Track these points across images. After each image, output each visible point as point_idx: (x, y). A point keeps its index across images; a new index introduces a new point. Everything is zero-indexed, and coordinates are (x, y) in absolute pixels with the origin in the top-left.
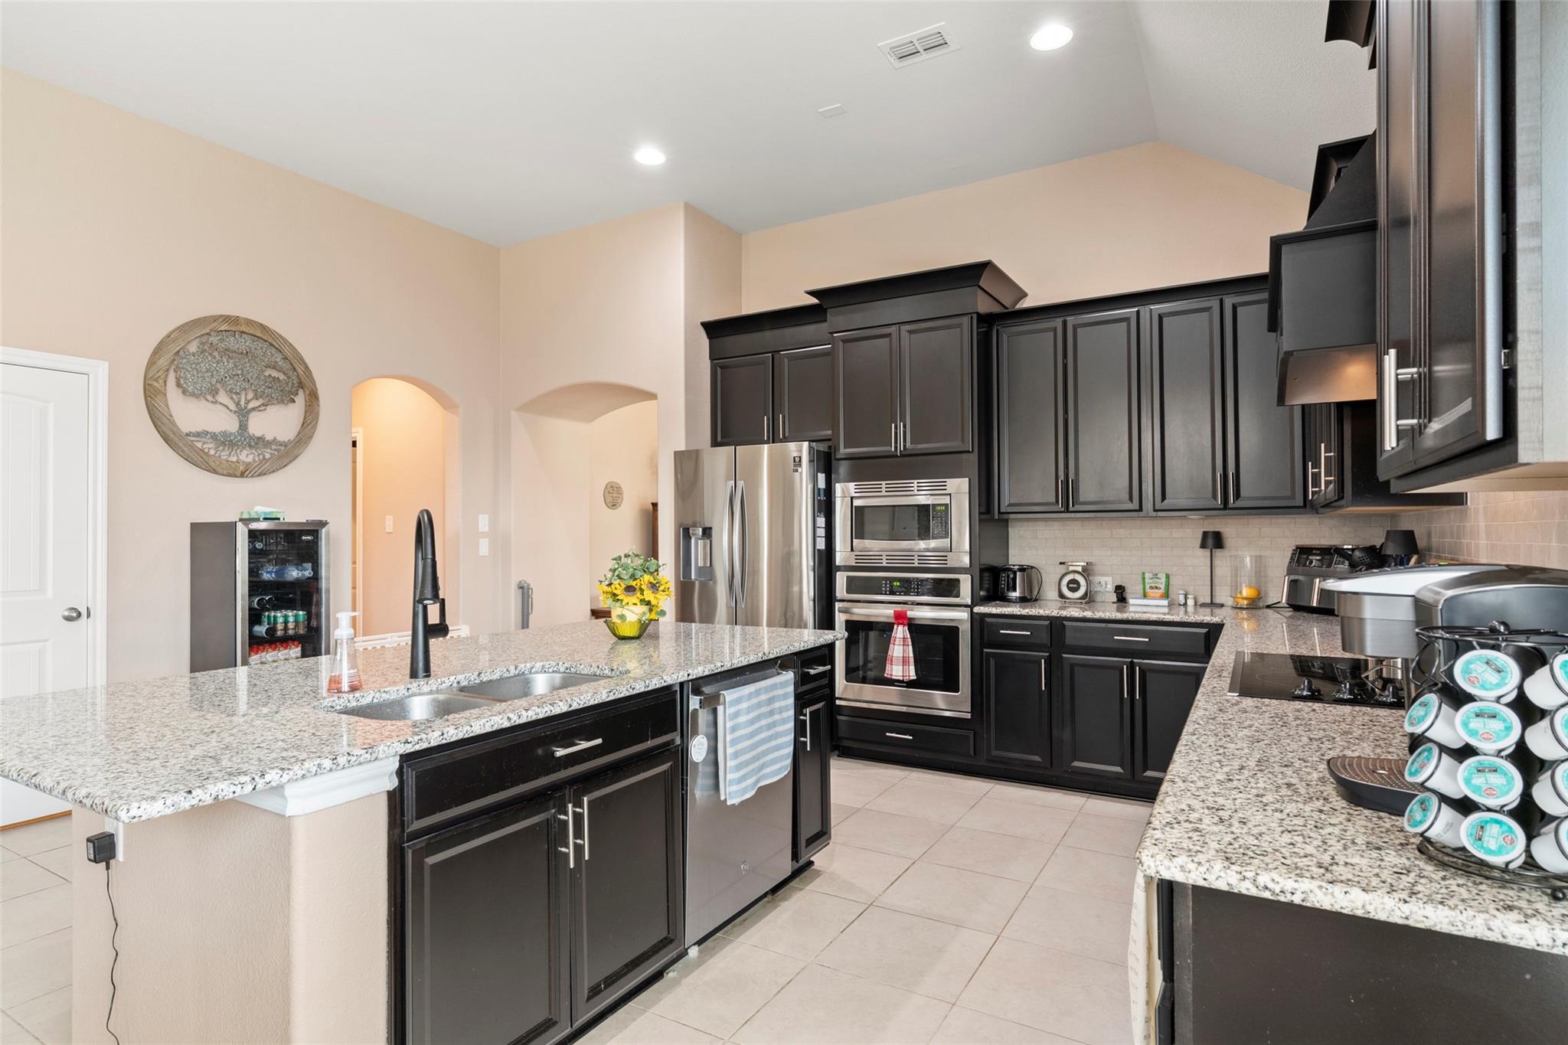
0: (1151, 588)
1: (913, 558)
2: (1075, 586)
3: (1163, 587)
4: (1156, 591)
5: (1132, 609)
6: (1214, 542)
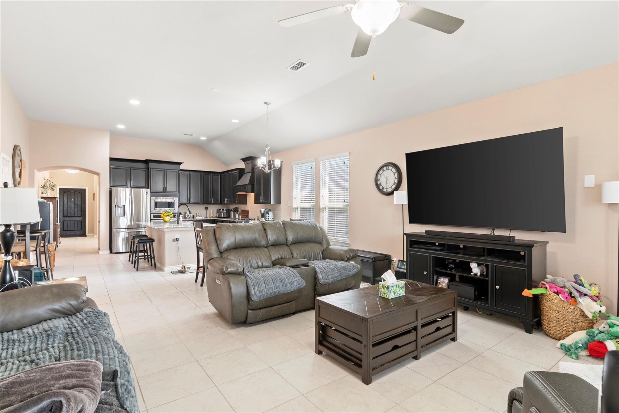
6: (207, 208)
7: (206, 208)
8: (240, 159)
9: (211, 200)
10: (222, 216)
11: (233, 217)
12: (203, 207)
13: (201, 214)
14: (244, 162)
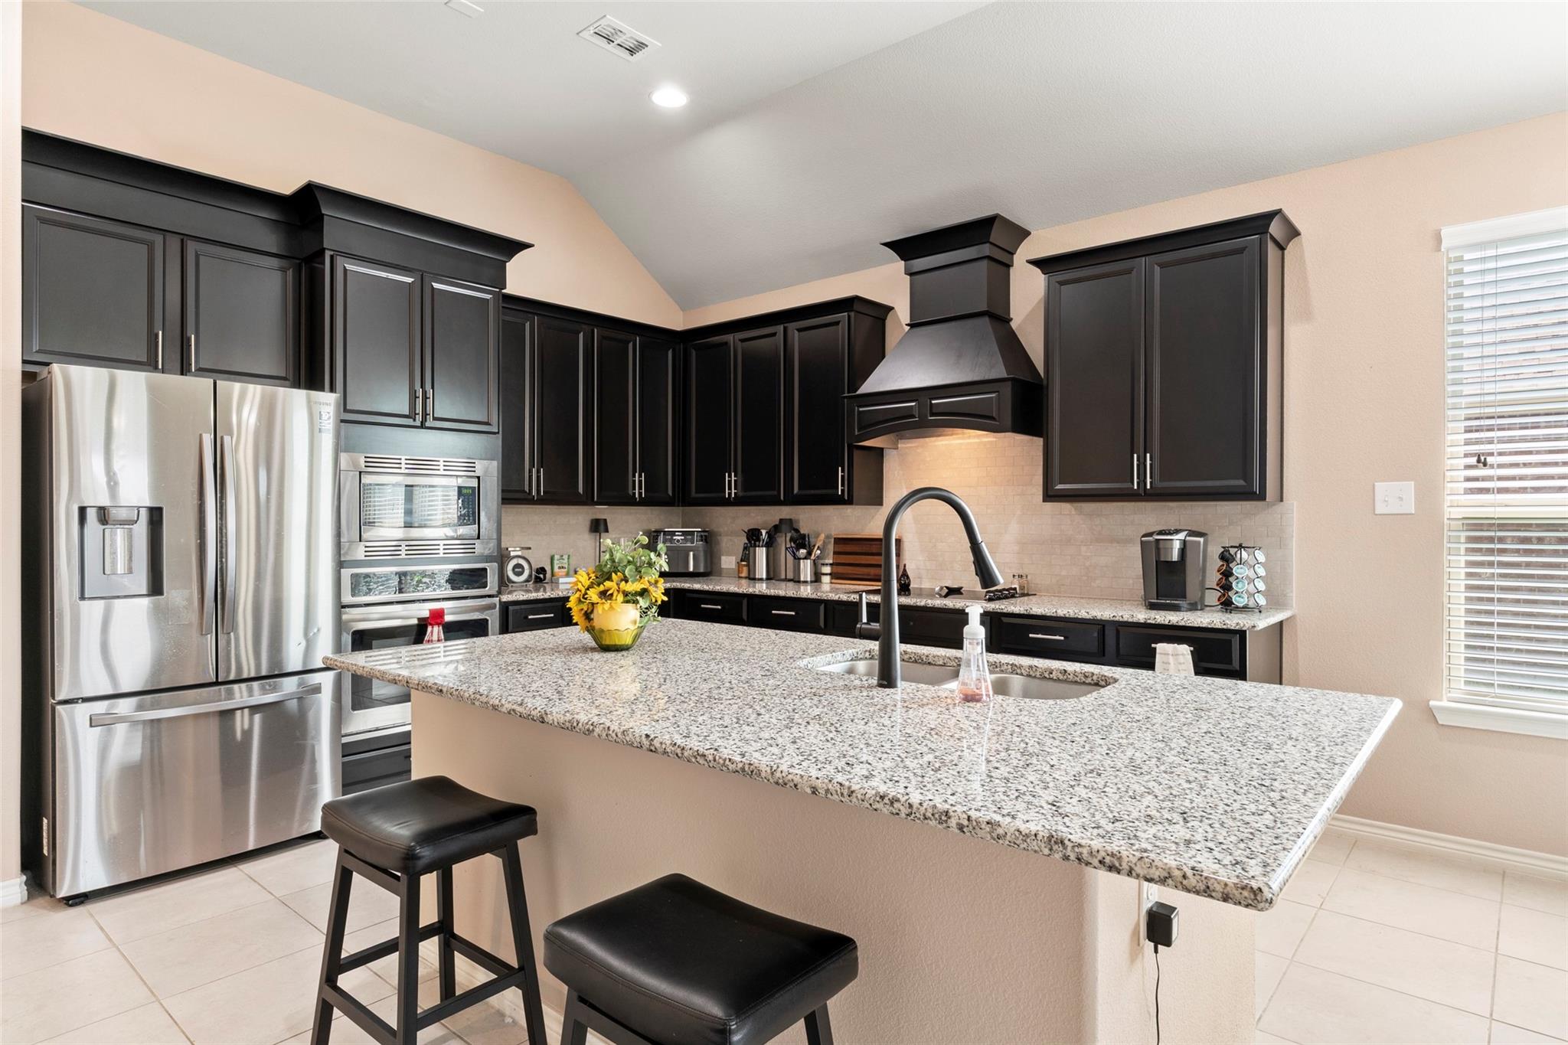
0: (560, 568)
1: (400, 548)
2: (520, 570)
3: (566, 566)
4: (563, 570)
5: (561, 587)
6: (602, 527)
7: (598, 527)
8: (886, 244)
9: (638, 482)
10: (691, 569)
11: (764, 576)
12: (578, 517)
13: (573, 561)
14: (903, 262)
